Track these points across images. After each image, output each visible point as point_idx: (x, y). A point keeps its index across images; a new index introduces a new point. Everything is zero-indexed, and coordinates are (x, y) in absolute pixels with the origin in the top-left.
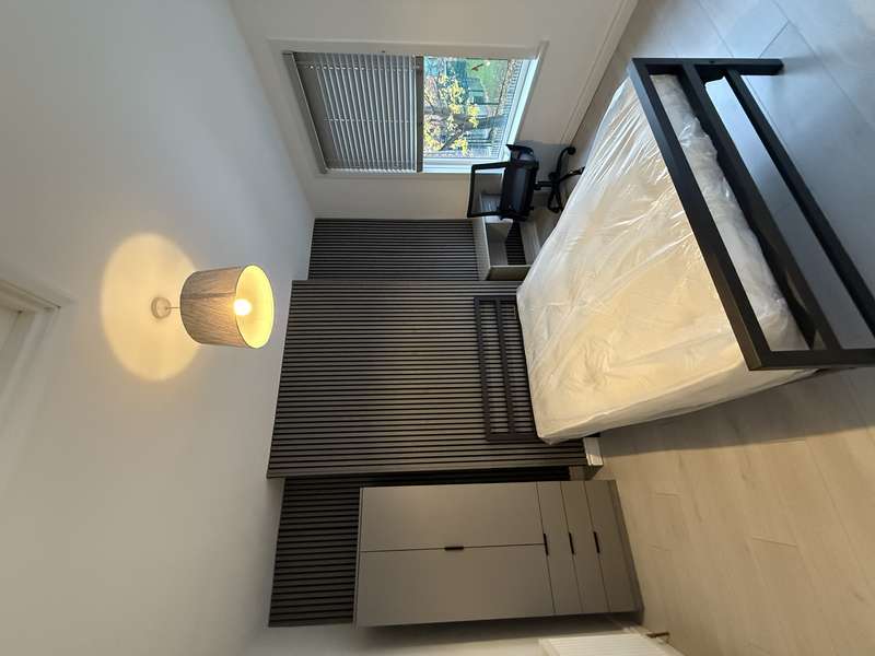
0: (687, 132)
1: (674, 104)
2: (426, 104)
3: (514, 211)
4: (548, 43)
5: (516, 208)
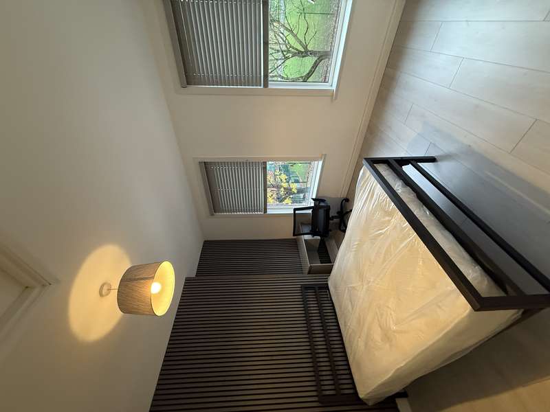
0: (398, 186)
1: (388, 175)
2: (268, 183)
3: (320, 232)
4: (325, 155)
5: (321, 230)
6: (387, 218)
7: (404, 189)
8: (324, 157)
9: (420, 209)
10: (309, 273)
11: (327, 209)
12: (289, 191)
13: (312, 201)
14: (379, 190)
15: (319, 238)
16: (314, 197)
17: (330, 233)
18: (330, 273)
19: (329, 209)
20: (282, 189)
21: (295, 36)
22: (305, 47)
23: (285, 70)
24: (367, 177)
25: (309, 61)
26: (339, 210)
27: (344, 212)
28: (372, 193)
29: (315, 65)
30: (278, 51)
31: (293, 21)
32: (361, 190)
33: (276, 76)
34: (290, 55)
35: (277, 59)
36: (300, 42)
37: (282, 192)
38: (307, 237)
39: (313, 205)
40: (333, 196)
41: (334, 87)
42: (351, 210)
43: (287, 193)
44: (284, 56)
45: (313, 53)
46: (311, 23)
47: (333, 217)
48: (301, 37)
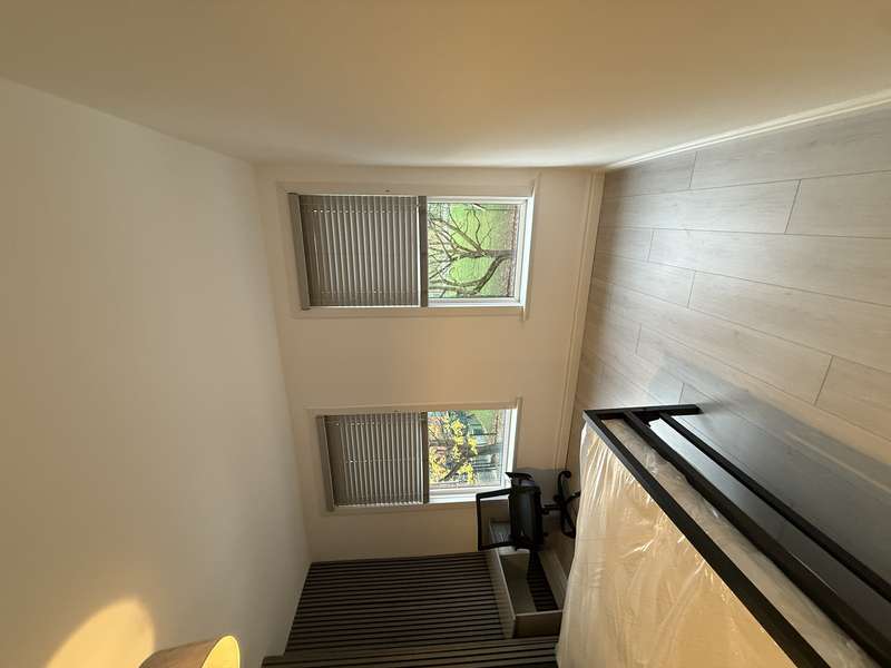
3: (528, 540)
4: (521, 399)
5: (530, 535)
6: (646, 522)
7: (662, 467)
8: (519, 403)
9: (700, 508)
10: (516, 636)
11: (536, 494)
12: (466, 452)
13: (507, 477)
14: (618, 466)
15: (527, 551)
16: (510, 470)
17: (547, 539)
18: (558, 634)
19: (540, 493)
20: (455, 448)
21: (464, 235)
22: (478, 248)
23: (450, 274)
24: (594, 441)
25: (486, 263)
26: (557, 493)
27: (566, 497)
28: (607, 471)
29: (493, 268)
30: (442, 252)
31: (459, 219)
32: (588, 464)
33: (439, 281)
34: (458, 256)
35: (441, 262)
36: (471, 241)
37: (456, 453)
38: (505, 551)
39: (509, 486)
40: (543, 468)
41: (523, 303)
42: (579, 494)
43: (464, 454)
44: (450, 257)
45: (489, 253)
46: (484, 221)
47: (549, 508)
48: (471, 235)
